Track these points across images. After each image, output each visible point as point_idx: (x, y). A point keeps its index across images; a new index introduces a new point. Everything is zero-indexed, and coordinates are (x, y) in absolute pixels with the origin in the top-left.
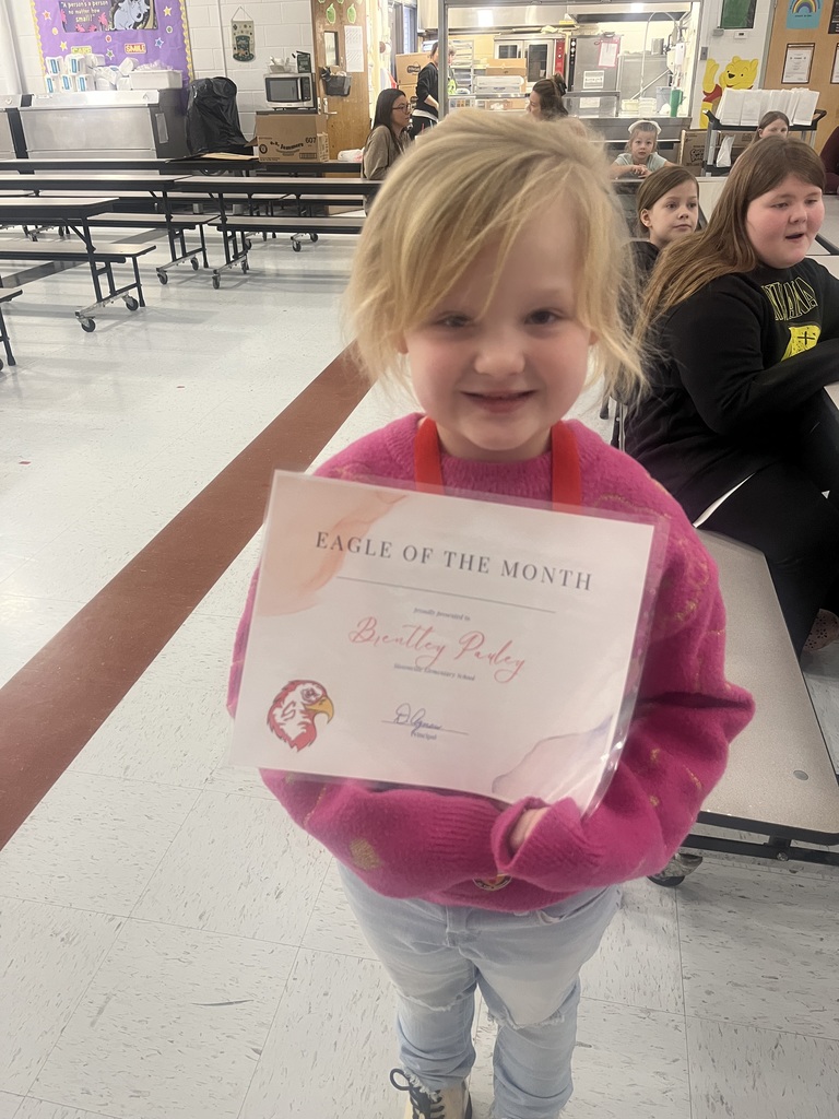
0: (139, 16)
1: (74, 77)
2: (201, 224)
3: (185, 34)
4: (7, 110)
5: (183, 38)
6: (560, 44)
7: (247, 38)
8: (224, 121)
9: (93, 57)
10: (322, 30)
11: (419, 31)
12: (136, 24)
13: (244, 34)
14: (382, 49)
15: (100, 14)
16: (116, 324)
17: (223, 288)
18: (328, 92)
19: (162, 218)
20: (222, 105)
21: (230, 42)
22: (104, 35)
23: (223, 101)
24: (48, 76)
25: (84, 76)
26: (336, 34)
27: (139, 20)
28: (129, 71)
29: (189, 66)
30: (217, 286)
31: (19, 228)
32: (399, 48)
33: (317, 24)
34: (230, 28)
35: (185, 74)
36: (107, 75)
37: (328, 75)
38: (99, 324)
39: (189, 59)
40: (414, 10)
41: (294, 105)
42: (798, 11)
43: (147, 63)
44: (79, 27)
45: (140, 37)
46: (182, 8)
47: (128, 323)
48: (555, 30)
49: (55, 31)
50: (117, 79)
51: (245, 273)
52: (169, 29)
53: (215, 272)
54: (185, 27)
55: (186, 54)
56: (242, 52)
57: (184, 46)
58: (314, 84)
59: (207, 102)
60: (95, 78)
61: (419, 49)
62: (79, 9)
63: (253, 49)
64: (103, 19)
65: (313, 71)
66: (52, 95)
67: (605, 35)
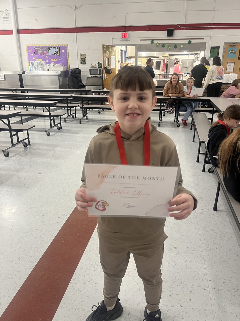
0: (55, 52)
1: (37, 67)
2: (75, 107)
3: (68, 57)
4: (19, 75)
5: (67, 58)
6: (164, 61)
7: (84, 59)
8: (78, 79)
9: (43, 62)
10: (105, 57)
11: (127, 57)
12: (55, 54)
13: (84, 57)
14: (119, 62)
15: (45, 51)
16: (55, 134)
17: (82, 124)
18: (106, 73)
19: (66, 105)
20: (77, 75)
21: (80, 59)
22: (45, 56)
23: (78, 74)
24: (30, 66)
25: (40, 67)
26: (109, 58)
27: (55, 53)
28: (52, 66)
29: (68, 65)
30: (80, 123)
31: (22, 107)
32: (122, 62)
33: (104, 56)
34: (80, 56)
35: (67, 67)
36: (46, 67)
37: (106, 68)
38: (51, 134)
39: (68, 63)
40: (126, 52)
41: (97, 76)
42: (230, 54)
43: (57, 64)
44: (39, 54)
45: (55, 57)
46: (67, 50)
47: (58, 133)
48: (163, 57)
49: (32, 55)
50: (49, 68)
51: (87, 119)
52: (63, 55)
53: (80, 119)
54: (68, 55)
55: (68, 62)
56: (83, 62)
57: (67, 60)
58: (103, 71)
59: (74, 75)
60: (43, 67)
61: (127, 61)
62: (39, 49)
63: (86, 61)
64: (45, 52)
65: (102, 67)
66: (31, 71)
67: (176, 59)
